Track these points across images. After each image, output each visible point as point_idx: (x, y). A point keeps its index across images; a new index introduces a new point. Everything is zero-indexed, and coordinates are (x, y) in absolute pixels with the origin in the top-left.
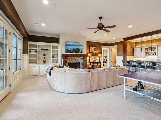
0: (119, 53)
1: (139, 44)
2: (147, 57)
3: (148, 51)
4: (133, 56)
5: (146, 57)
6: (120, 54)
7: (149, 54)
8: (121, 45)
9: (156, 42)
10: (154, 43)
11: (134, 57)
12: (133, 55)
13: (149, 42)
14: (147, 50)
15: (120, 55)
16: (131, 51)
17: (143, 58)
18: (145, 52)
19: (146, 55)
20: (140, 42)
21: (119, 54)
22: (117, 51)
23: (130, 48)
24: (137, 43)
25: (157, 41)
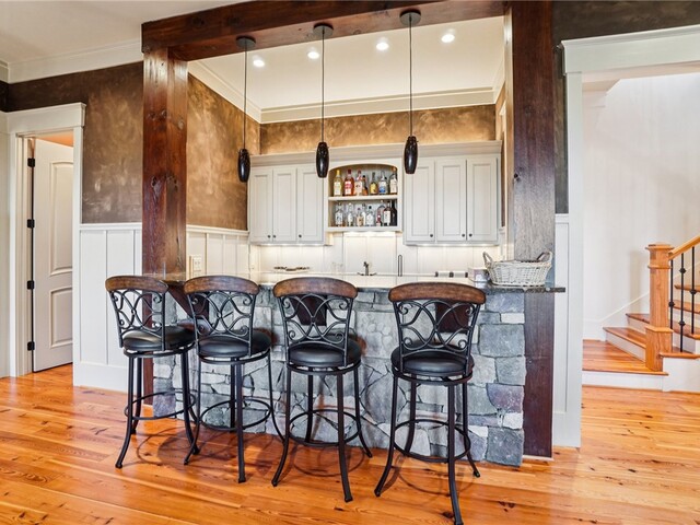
0: (105, 192)
1: (284, 140)
2: (338, 239)
3: (348, 191)
4: (243, 233)
5: (332, 240)
6: (114, 204)
7: (350, 219)
8: (124, 107)
9: (389, 133)
10: (377, 137)
11: (252, 238)
12: (243, 223)
13: (349, 132)
14: (338, 185)
15: (112, 217)
16: (224, 180)
17: (309, 244)
18: (327, 198)
19: (333, 224)
20: (292, 125)
21: (108, 207)
22: (89, 165)
23: (219, 159)
24: (270, 131)
25: (393, 130)
